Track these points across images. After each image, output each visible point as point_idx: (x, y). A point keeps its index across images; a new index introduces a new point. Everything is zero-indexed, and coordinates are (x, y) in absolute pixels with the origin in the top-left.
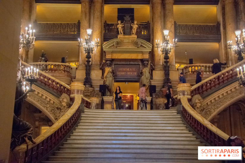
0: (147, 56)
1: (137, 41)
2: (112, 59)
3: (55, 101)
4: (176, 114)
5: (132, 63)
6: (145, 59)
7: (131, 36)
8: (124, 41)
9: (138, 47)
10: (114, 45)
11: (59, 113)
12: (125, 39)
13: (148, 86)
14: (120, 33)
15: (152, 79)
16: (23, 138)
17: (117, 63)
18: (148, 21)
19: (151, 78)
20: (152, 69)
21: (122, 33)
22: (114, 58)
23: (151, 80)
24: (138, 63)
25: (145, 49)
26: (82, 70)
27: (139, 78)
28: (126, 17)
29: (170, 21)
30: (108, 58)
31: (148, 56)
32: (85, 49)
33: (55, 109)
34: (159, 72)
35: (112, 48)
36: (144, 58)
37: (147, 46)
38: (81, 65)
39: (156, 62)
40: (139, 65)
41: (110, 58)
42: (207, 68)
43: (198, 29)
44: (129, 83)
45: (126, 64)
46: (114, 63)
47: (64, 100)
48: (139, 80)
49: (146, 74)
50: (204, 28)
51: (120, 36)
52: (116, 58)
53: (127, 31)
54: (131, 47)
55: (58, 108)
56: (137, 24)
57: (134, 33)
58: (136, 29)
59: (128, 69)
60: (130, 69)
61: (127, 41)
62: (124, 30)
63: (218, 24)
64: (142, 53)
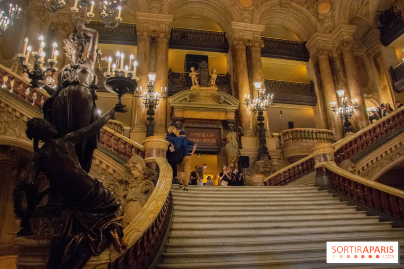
0: (232, 117)
1: (219, 95)
2: (183, 118)
3: (115, 169)
4: (317, 191)
5: (209, 126)
6: (229, 120)
7: (209, 88)
8: (201, 94)
9: (220, 103)
10: (186, 98)
11: (122, 190)
12: (201, 91)
13: (236, 158)
14: (193, 83)
15: (242, 148)
16: (107, 233)
17: (188, 125)
18: (227, 73)
19: (240, 147)
20: (240, 135)
21: (197, 83)
22: (186, 117)
23: (240, 150)
24: (218, 127)
25: (230, 107)
26: (140, 132)
27: (219, 148)
28: (201, 63)
29: (259, 73)
30: (178, 116)
31: (234, 116)
32: (146, 101)
33: (116, 183)
34: (251, 138)
35: (183, 102)
36: (228, 118)
37: (231, 102)
38: (137, 126)
39: (244, 125)
40: (220, 129)
41: (181, 116)
42: (314, 134)
43: (289, 88)
44: (203, 155)
45: (202, 128)
46: (184, 125)
47: (136, 165)
48: (219, 150)
49: (233, 141)
50: (296, 87)
51: (195, 88)
52: (189, 117)
53: (204, 81)
54: (210, 103)
55: (121, 182)
56: (216, 73)
57: (213, 85)
58: (215, 79)
59: (204, 135)
60: (206, 135)
61: (204, 94)
62: (199, 80)
63: (312, 84)
64: (226, 111)
